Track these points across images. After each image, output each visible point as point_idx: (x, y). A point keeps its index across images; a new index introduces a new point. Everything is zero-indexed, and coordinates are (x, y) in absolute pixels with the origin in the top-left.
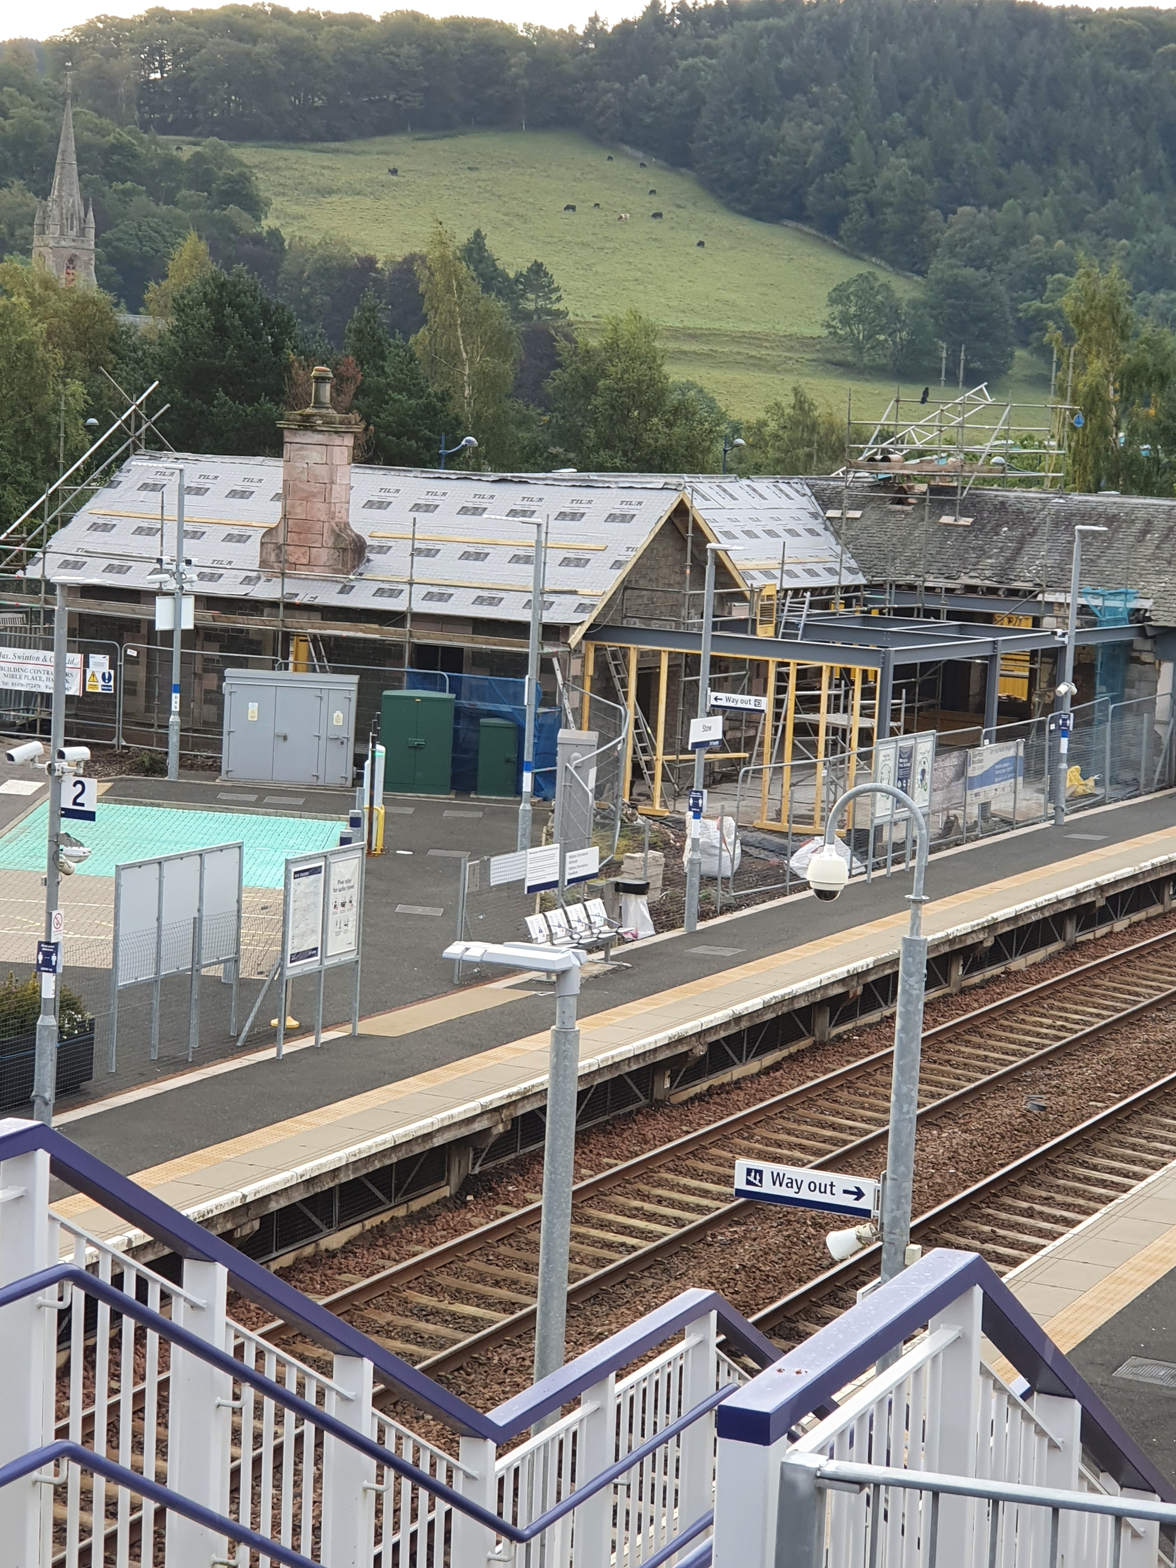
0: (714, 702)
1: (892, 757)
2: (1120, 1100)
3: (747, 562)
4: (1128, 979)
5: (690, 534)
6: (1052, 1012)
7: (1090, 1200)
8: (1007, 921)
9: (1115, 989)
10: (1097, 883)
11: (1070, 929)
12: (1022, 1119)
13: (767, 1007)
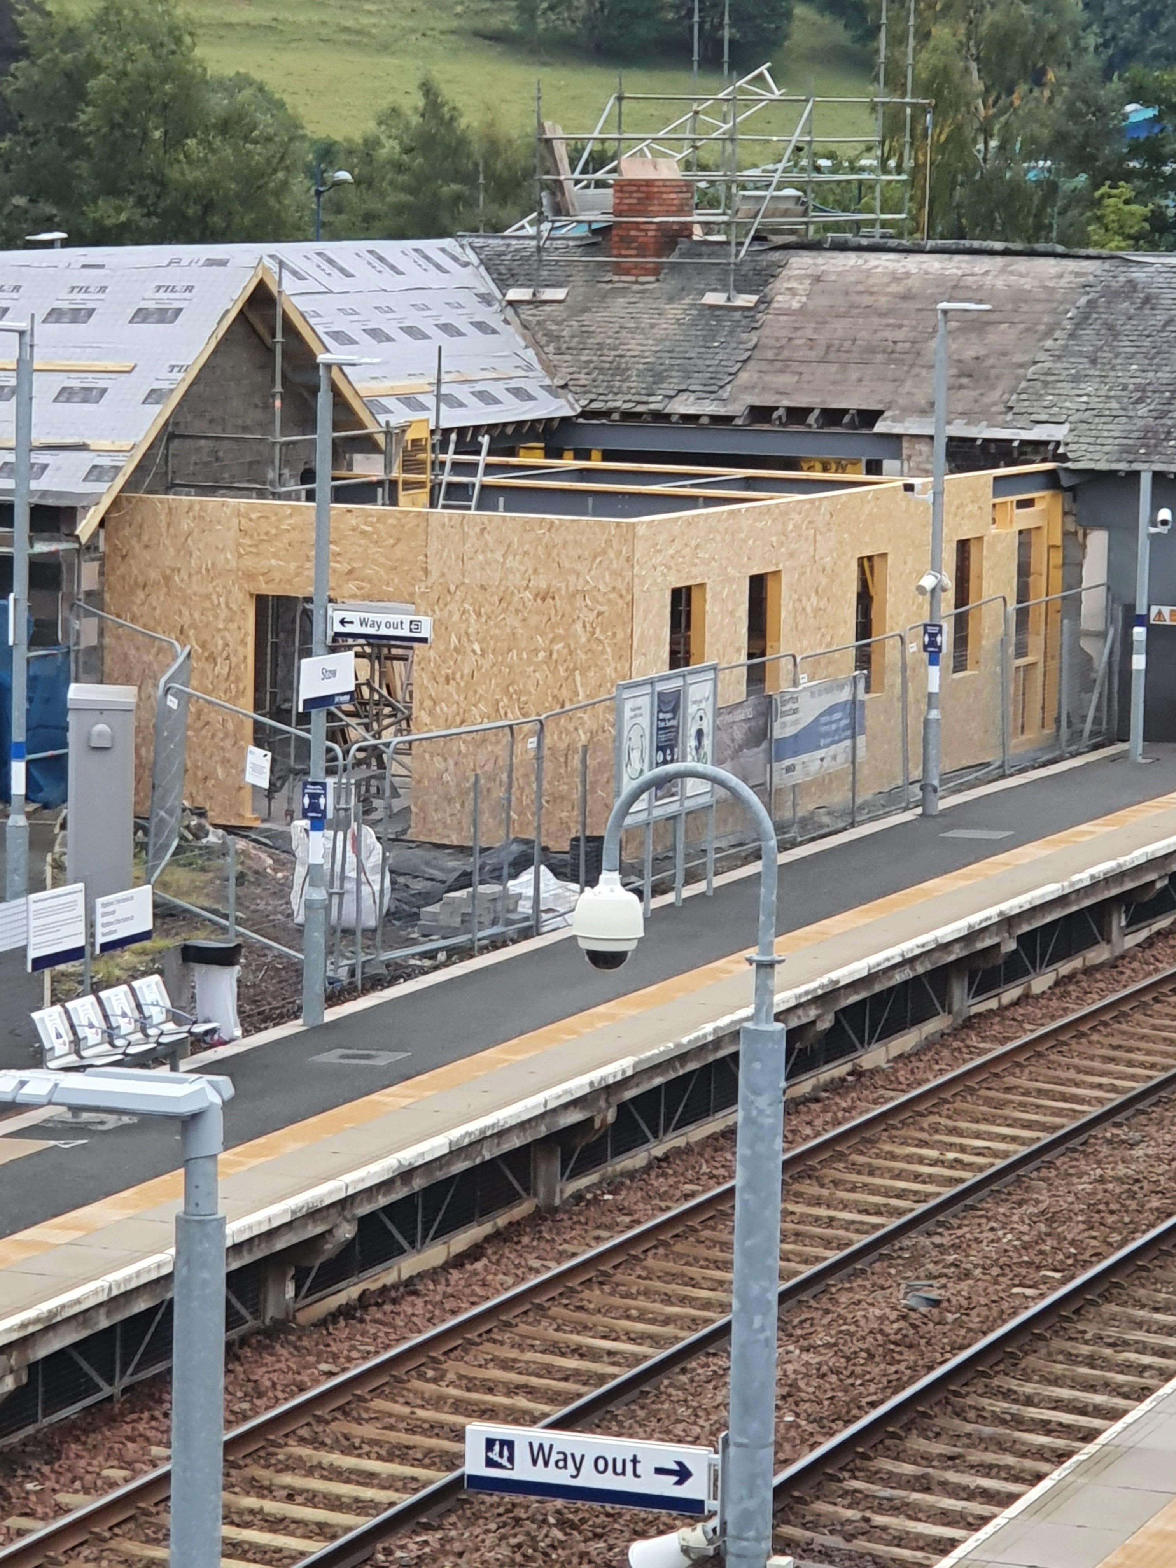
0: (339, 628)
1: (646, 711)
2: (1064, 1281)
3: (374, 382)
4: (1059, 1073)
5: (279, 338)
6: (937, 1137)
7: (1024, 1455)
8: (854, 986)
9: (1040, 1093)
10: (1001, 913)
11: (959, 993)
12: (902, 1324)
13: (456, 1152)
